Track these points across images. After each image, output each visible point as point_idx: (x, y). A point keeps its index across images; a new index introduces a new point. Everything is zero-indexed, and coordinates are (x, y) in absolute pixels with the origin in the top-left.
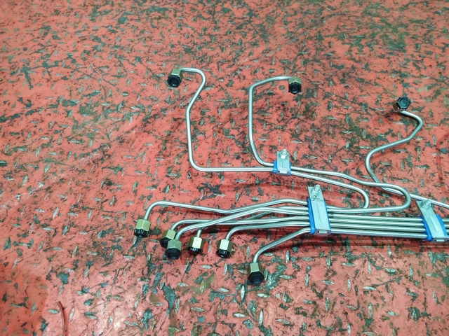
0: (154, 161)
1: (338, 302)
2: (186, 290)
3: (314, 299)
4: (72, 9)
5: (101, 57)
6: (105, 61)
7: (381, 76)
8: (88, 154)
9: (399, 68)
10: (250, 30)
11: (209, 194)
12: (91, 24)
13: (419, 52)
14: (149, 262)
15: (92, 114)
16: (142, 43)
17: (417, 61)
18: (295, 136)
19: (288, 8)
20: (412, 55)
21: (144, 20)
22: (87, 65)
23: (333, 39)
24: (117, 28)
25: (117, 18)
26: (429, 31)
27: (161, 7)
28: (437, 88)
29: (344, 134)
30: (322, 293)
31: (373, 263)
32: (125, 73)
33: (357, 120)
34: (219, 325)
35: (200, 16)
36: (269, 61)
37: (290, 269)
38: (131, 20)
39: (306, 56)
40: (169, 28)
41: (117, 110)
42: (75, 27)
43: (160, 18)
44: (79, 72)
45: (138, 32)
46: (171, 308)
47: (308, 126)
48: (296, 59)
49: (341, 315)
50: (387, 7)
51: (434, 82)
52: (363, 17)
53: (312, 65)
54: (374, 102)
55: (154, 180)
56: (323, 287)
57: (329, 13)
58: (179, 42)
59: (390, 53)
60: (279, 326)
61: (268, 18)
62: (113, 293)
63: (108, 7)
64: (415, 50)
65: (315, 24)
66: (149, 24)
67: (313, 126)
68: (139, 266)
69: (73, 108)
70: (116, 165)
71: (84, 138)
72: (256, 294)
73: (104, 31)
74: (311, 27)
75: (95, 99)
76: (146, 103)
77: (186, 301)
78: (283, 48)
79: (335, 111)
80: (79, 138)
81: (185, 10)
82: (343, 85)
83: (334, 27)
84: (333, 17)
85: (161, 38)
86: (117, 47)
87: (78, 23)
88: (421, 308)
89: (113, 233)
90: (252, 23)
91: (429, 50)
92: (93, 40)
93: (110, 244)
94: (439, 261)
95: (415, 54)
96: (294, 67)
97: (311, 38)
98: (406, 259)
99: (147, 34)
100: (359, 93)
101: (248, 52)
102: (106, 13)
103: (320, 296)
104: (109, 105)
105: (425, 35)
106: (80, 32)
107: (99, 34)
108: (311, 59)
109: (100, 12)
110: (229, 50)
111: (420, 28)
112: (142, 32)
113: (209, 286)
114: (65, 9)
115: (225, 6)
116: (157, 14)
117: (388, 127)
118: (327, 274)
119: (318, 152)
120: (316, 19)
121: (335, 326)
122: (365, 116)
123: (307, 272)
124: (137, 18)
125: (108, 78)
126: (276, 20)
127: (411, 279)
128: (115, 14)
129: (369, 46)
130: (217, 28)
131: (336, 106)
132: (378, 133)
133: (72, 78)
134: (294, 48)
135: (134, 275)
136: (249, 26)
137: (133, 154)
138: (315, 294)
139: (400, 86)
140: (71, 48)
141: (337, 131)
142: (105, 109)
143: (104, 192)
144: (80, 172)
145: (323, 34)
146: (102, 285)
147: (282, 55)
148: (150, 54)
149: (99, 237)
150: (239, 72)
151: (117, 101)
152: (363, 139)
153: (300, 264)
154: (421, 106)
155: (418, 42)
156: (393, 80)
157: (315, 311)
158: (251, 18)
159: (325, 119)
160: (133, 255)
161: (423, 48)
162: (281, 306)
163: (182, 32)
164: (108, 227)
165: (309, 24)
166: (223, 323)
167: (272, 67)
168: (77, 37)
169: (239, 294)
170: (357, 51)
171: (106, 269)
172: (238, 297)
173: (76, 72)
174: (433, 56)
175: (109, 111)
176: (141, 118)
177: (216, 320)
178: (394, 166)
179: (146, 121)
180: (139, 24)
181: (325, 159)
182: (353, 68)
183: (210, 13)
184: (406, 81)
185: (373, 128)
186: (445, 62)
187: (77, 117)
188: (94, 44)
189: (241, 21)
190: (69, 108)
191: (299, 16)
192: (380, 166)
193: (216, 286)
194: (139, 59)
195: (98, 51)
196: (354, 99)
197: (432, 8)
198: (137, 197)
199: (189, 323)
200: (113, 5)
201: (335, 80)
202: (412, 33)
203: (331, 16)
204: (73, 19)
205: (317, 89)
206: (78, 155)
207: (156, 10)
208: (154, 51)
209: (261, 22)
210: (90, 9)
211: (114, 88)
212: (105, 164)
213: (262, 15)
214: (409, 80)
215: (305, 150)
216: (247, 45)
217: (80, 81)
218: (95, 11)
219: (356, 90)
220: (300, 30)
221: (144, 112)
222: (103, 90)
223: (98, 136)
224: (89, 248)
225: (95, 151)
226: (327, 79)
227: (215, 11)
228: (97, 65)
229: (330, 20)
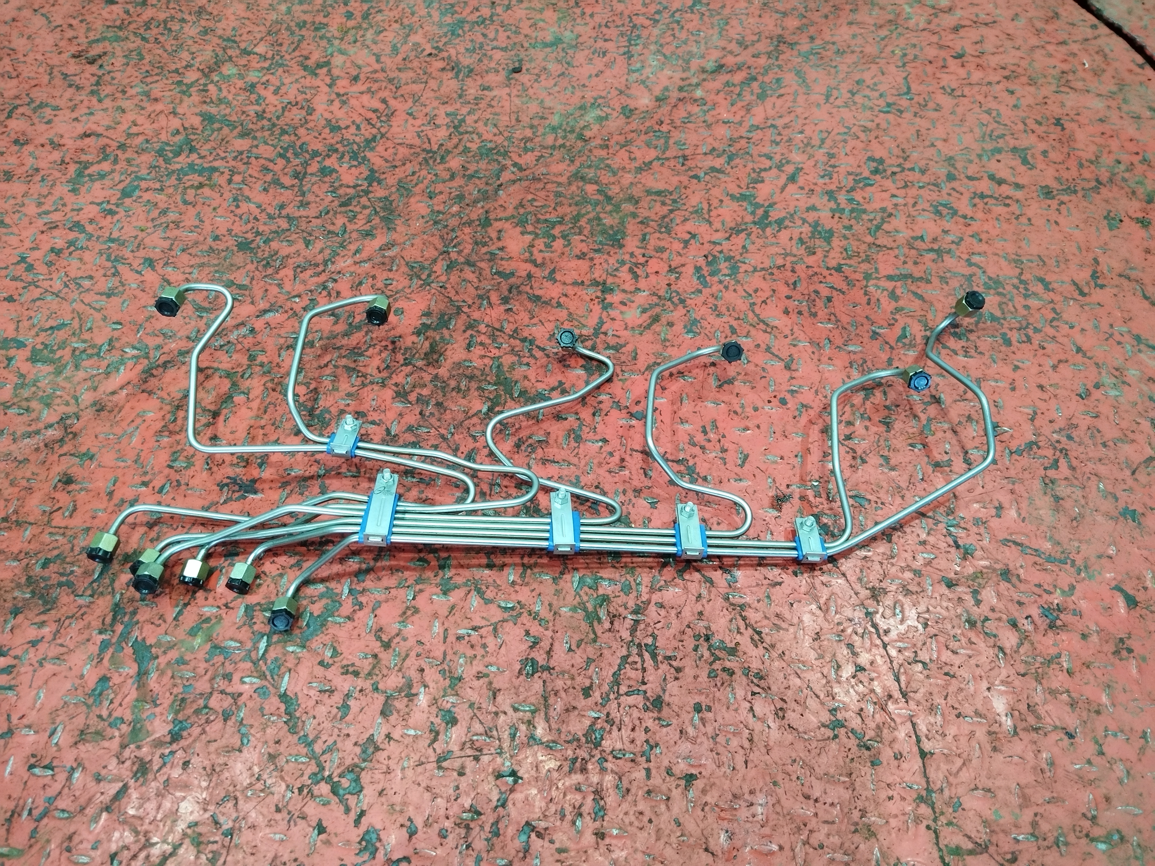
0: (151, 443)
1: (413, 654)
2: (171, 646)
3: (376, 651)
4: (37, 170)
5: (81, 259)
6: (88, 266)
7: (570, 290)
8: (37, 432)
9: (604, 277)
10: (364, 207)
11: (237, 495)
12: (70, 199)
13: (645, 248)
14: (117, 605)
15: (52, 362)
16: (160, 233)
17: (636, 265)
18: (401, 394)
19: (441, 167)
20: (632, 255)
21: (171, 190)
22: (54, 276)
23: (507, 225)
24: (117, 206)
25: (121, 186)
26: (671, 211)
27: (206, 165)
28: (658, 310)
29: (483, 390)
30: (390, 641)
31: (481, 593)
32: (121, 289)
33: (512, 367)
34: (215, 695)
35: (277, 182)
36: (387, 265)
37: (347, 609)
38: (147, 190)
39: (454, 256)
40: (215, 204)
41: (98, 354)
42: (40, 204)
43: (201, 186)
44: (37, 287)
45: (155, 213)
46: (142, 675)
47: (427, 378)
48: (435, 261)
49: (413, 674)
50: (615, 166)
51: (655, 298)
52: (570, 184)
53: (461, 271)
54: (547, 336)
55: (146, 473)
56: (393, 633)
57: (513, 177)
58: (230, 231)
59: (596, 251)
60: (312, 693)
61: (402, 186)
62: (51, 654)
63: (106, 166)
64: (639, 244)
65: (485, 196)
66: (179, 198)
67: (436, 377)
68: (98, 612)
69: (20, 352)
70: (83, 449)
71: (34, 404)
72: (284, 648)
73: (92, 211)
74: (476, 202)
75: (61, 335)
76: (152, 342)
77: (169, 663)
78: (417, 241)
79: (478, 351)
80: (24, 404)
81: (250, 172)
82: (503, 308)
83: (515, 202)
84: (517, 186)
85: (197, 223)
86: (113, 241)
87: (45, 197)
88: (540, 658)
89: (63, 561)
90: (371, 196)
91: (662, 244)
92: (70, 229)
93: (55, 579)
94: (586, 589)
95: (638, 252)
96: (429, 276)
97: (470, 223)
98: (535, 585)
99: (172, 216)
100: (526, 321)
101: (353, 247)
102: (102, 176)
103: (387, 646)
104: (84, 345)
105: (664, 217)
106: (47, 213)
107: (83, 217)
108: (462, 260)
109: (90, 175)
110: (319, 245)
111: (658, 204)
112: (164, 212)
113: (210, 639)
114: (25, 169)
115: (328, 163)
116: (196, 179)
117: (560, 377)
118: (404, 613)
119: (433, 421)
120: (488, 188)
121: (400, 691)
122: (525, 360)
123: (373, 610)
124: (158, 186)
125: (88, 298)
126: (417, 190)
127: (535, 616)
128: (117, 179)
129: (564, 237)
130: (304, 204)
131: (482, 344)
132: (540, 387)
133: (23, 299)
134: (436, 241)
135: (88, 626)
136: (364, 201)
137: (118, 430)
138: (379, 644)
139: (597, 308)
140: (28, 244)
141: (474, 385)
142: (77, 353)
143: (57, 495)
144: (20, 462)
145: (492, 216)
146: (34, 644)
147: (412, 254)
148: (173, 253)
149: (38, 569)
150: (330, 285)
151: (101, 339)
152: (513, 399)
153: (363, 599)
154: (621, 341)
155: (648, 230)
156: (588, 299)
157: (374, 667)
158: (370, 185)
159: (458, 365)
160: (92, 596)
161: (653, 241)
162: (321, 663)
163: (239, 212)
164: (56, 552)
165: (473, 197)
166: (222, 692)
167: (391, 275)
168: (40, 223)
169: (257, 649)
170: (542, 247)
171: (43, 618)
172: (253, 654)
173: (32, 288)
174: (665, 256)
175: (84, 356)
176: (140, 368)
177: (213, 688)
178: (551, 441)
179: (148, 374)
180: (161, 198)
181: (443, 431)
182: (529, 276)
183: (296, 175)
184: (609, 298)
185: (533, 380)
186: (683, 265)
187: (26, 368)
188: (72, 236)
189: (351, 191)
190: (12, 352)
191: (459, 181)
192: (530, 441)
193: (220, 638)
194: (150, 263)
195: (77, 249)
196: (515, 331)
197: (690, 169)
198: (112, 503)
199: (168, 694)
200: (116, 161)
201: (494, 298)
202: (644, 213)
203: (514, 182)
204: (37, 188)
205: (458, 314)
206: (19, 433)
207: (195, 171)
208: (181, 247)
209: (387, 193)
210: (73, 168)
211: (98, 316)
212: (65, 449)
213: (391, 181)
214: (615, 298)
215: (411, 419)
216: (354, 235)
217: (38, 303)
218: (80, 174)
219: (524, 317)
220: (455, 209)
221: (148, 358)
222: (77, 320)
223: (58, 401)
224: (19, 586)
225: (51, 426)
226: (480, 297)
227: (306, 173)
228: (72, 275)
229: (511, 189)
